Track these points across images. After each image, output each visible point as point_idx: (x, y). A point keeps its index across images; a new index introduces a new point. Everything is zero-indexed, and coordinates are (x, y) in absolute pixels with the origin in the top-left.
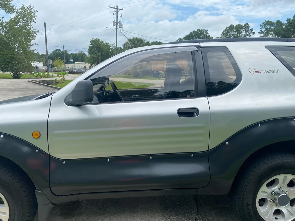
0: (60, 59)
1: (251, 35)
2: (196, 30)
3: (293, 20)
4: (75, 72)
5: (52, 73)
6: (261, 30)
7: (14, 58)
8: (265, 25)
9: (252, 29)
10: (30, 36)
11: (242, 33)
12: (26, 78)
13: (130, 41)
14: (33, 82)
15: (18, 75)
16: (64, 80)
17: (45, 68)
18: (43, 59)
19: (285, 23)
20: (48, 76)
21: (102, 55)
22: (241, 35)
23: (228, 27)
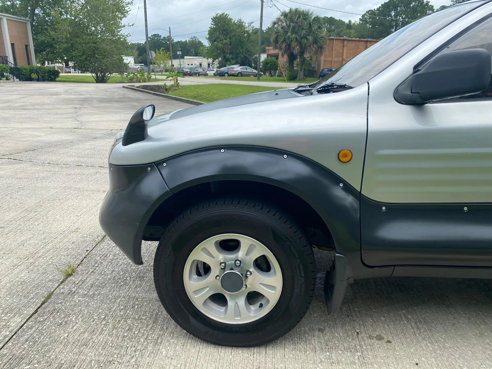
0: (163, 50)
4: (187, 72)
5: (155, 75)
7: (97, 49)
10: (119, 12)
12: (116, 83)
13: (284, 16)
14: (131, 88)
15: (103, 76)
16: (177, 85)
17: (137, 67)
18: (134, 51)
20: (149, 80)
21: (231, 44)
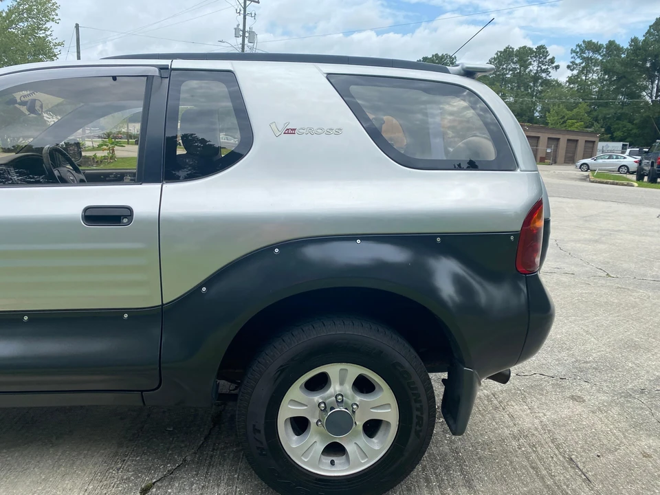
1: (550, 72)
2: (430, 56)
3: (644, 41)
5: (92, 141)
6: (572, 62)
8: (582, 51)
9: (554, 58)
10: (45, 54)
11: (531, 67)
16: (113, 157)
19: (625, 47)
22: (528, 70)
23: (501, 52)
